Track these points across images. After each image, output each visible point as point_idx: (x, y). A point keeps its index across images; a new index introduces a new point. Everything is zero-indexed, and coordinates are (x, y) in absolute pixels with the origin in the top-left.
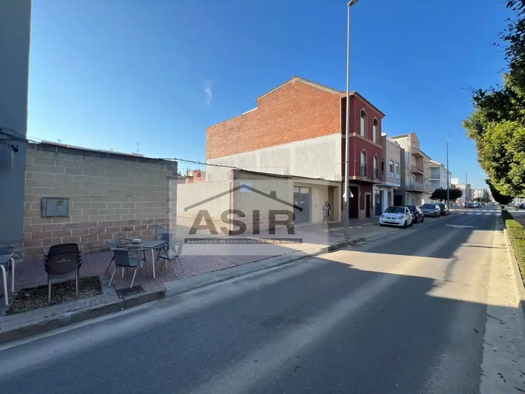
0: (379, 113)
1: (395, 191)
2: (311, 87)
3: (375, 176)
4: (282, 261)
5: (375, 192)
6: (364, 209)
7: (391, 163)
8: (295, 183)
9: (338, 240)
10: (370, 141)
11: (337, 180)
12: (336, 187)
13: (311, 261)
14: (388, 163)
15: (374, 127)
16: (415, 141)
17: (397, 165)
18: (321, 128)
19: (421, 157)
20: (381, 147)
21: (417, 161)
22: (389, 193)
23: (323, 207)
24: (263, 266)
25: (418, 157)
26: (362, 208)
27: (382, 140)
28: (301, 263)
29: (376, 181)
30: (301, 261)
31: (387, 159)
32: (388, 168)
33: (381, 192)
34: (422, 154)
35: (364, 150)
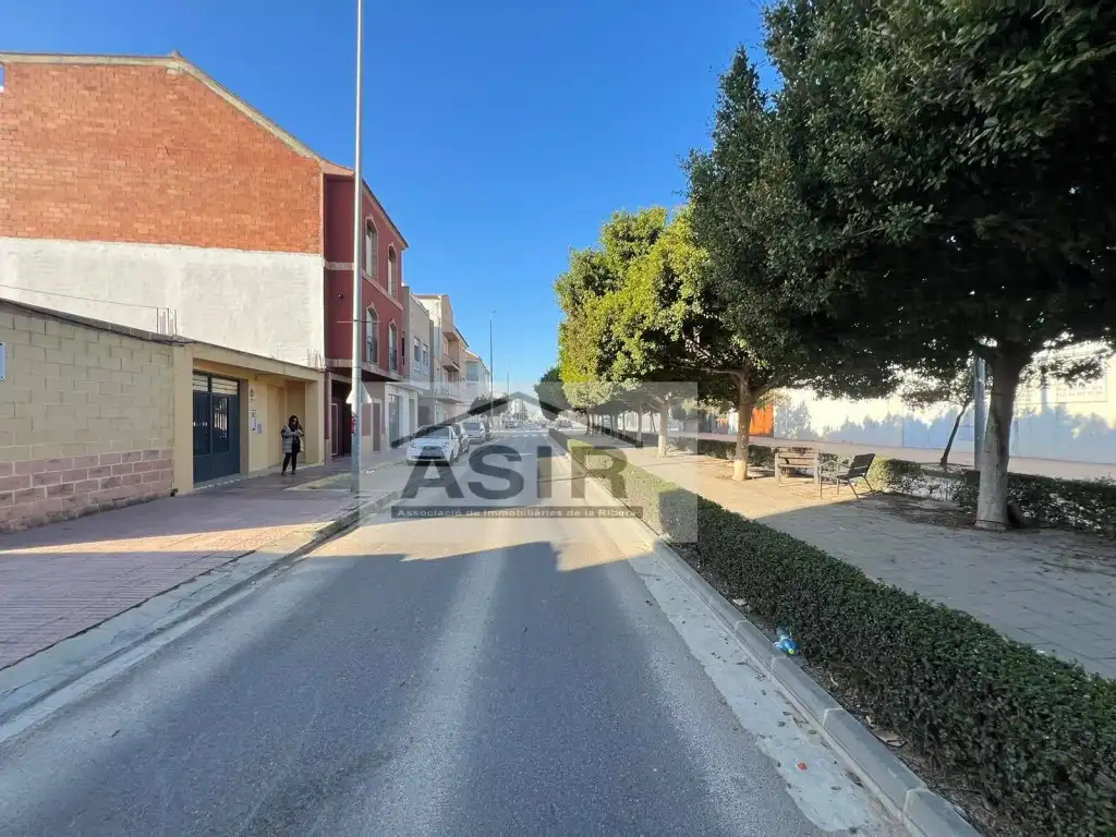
0: (399, 239)
1: (420, 398)
2: (236, 112)
3: (391, 364)
4: (204, 598)
5: (388, 400)
6: (369, 434)
7: (416, 343)
8: (196, 360)
9: (346, 506)
10: (383, 291)
11: (313, 366)
12: (313, 382)
13: (299, 570)
14: (412, 343)
15: (390, 263)
16: (446, 309)
17: (424, 348)
18: (270, 229)
19: (456, 339)
20: (401, 308)
21: (450, 344)
22: (411, 401)
23: (283, 431)
24: (132, 635)
25: (452, 338)
26: (366, 433)
27: (403, 293)
28: (268, 585)
29: (393, 375)
30: (268, 578)
31: (411, 335)
32: (411, 353)
33: (398, 398)
34: (457, 335)
35: (372, 305)
